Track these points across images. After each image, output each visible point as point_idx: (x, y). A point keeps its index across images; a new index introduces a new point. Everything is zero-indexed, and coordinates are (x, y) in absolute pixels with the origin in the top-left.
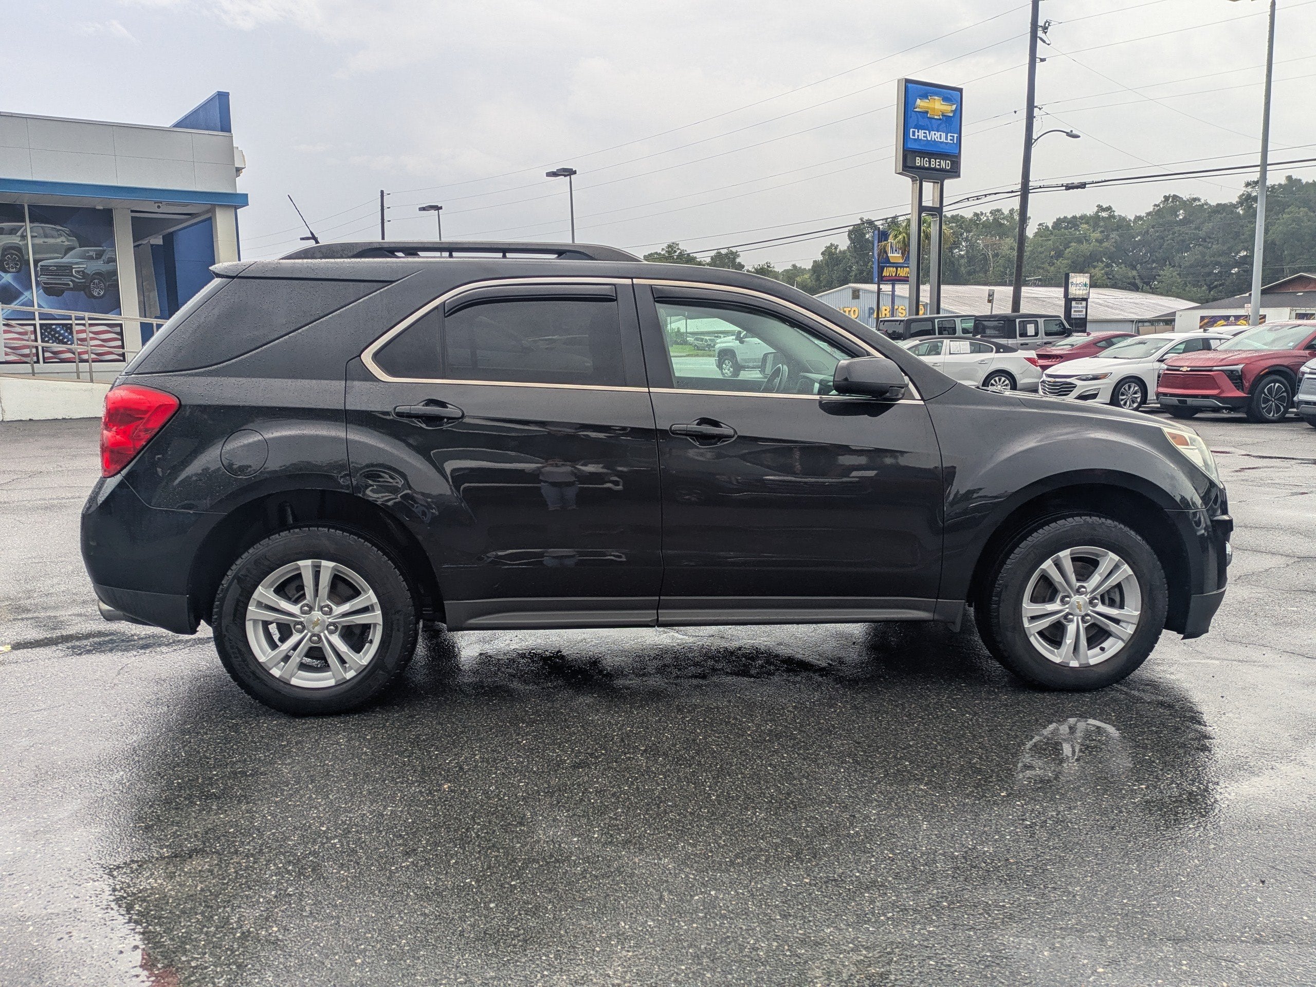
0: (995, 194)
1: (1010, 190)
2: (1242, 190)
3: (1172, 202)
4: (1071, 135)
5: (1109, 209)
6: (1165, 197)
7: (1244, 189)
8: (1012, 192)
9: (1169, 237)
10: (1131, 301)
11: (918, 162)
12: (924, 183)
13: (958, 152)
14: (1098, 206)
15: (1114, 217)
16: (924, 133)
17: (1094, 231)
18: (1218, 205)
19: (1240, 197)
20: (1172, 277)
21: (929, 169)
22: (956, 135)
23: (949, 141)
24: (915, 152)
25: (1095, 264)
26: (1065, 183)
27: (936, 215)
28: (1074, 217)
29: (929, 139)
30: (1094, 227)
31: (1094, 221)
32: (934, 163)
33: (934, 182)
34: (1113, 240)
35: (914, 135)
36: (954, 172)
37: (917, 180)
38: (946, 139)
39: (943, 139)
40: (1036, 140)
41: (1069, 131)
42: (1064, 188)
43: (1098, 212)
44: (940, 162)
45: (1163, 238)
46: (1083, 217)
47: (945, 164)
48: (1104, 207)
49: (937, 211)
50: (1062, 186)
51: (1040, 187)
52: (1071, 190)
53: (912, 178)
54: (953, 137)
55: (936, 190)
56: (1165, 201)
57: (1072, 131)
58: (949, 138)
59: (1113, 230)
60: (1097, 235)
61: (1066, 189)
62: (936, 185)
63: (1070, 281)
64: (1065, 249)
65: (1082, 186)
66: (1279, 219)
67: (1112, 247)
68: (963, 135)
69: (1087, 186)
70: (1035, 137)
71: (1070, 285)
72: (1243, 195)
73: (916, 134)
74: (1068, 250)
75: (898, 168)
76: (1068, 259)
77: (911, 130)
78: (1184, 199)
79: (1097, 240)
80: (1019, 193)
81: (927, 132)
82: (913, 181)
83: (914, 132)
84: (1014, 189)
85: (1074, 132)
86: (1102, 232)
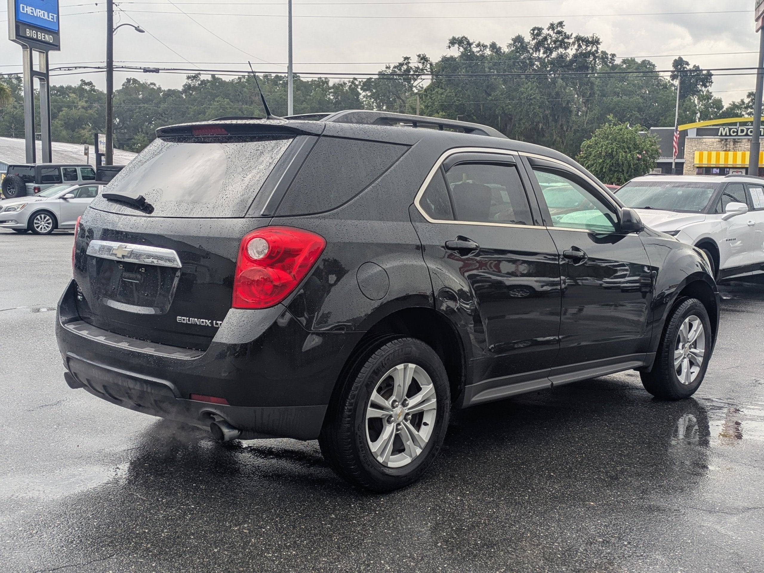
0: (85, 67)
1: (97, 66)
2: (185, 81)
3: (133, 84)
4: (138, 29)
5: (90, 84)
6: (127, 79)
7: (186, 80)
8: (99, 68)
9: (137, 110)
10: (126, 157)
11: (29, 33)
12: (33, 52)
13: (57, 29)
14: (82, 80)
15: (94, 90)
16: (32, 9)
17: (80, 100)
18: (169, 90)
19: (184, 86)
20: (144, 141)
21: (37, 40)
22: (55, 16)
23: (50, 19)
24: (25, 24)
25: (84, 126)
26: (143, 67)
27: (43, 79)
28: (62, 87)
29: (36, 15)
30: (80, 97)
31: (80, 91)
32: (41, 36)
33: (40, 52)
34: (96, 109)
35: (23, 10)
36: (56, 47)
37: (27, 48)
38: (49, 17)
39: (46, 17)
40: (115, 30)
41: (137, 26)
42: (142, 70)
43: (81, 85)
44: (44, 36)
45: (131, 111)
46: (69, 88)
47: (49, 38)
48: (87, 82)
49: (44, 76)
50: (140, 69)
51: (122, 67)
52: (148, 73)
53: (23, 45)
54: (53, 16)
55: (42, 59)
56: (127, 83)
57: (138, 27)
58: (50, 17)
59: (95, 101)
60: (82, 103)
61: (144, 72)
62: (42, 54)
63: (99, 140)
64: (59, 112)
65: (157, 71)
66: (211, 105)
67: (95, 114)
68: (60, 14)
69: (160, 71)
70: (115, 27)
71: (99, 143)
72: (186, 85)
73: (25, 9)
74: (61, 113)
75: (11, 36)
76: (61, 120)
77: (21, 5)
78: (141, 82)
79: (83, 107)
80: (106, 70)
81: (34, 9)
82: (23, 48)
83: (23, 7)
84: (100, 66)
85: (140, 28)
86: (86, 102)
